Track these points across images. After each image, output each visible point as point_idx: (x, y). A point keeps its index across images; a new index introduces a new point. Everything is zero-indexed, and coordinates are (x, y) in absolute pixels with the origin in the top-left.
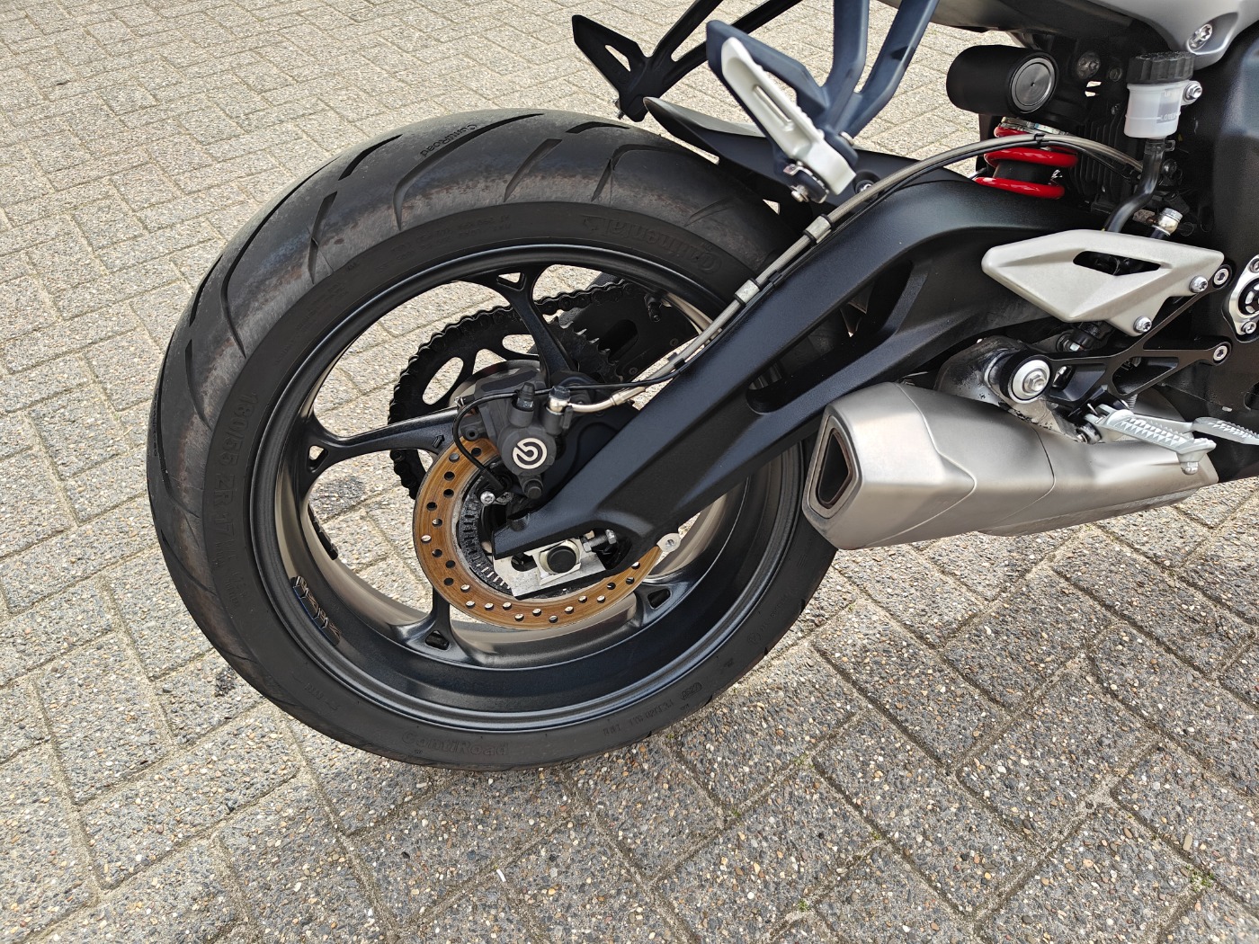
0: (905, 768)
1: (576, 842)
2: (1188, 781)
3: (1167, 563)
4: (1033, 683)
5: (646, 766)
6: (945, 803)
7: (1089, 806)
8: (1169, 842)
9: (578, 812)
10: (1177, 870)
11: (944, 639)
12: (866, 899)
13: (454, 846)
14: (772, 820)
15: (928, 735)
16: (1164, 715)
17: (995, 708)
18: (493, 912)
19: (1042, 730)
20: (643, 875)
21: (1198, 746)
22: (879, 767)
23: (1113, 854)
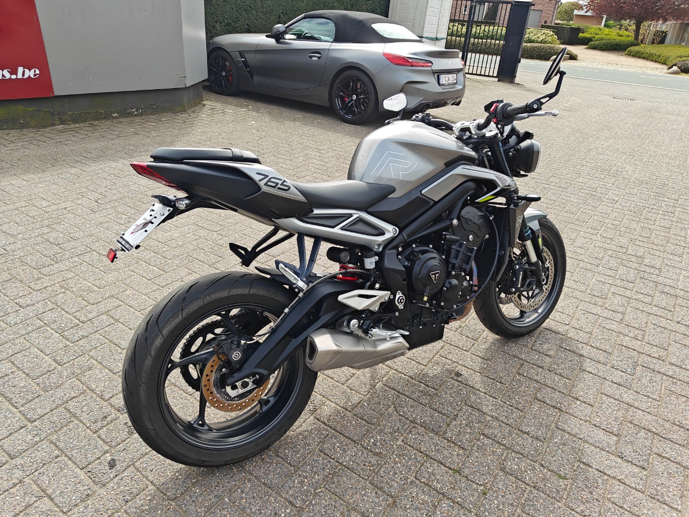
0: (346, 446)
1: (249, 486)
2: (421, 434)
3: (414, 377)
4: (379, 416)
5: (268, 460)
6: (358, 453)
7: (397, 445)
8: (417, 450)
9: (248, 478)
10: (419, 456)
11: (353, 409)
12: (338, 481)
13: (209, 495)
14: (309, 467)
15: (352, 436)
16: (415, 418)
17: (369, 425)
18: (226, 510)
19: (383, 428)
20: (272, 490)
21: (424, 425)
22: (338, 447)
23: (403, 456)
